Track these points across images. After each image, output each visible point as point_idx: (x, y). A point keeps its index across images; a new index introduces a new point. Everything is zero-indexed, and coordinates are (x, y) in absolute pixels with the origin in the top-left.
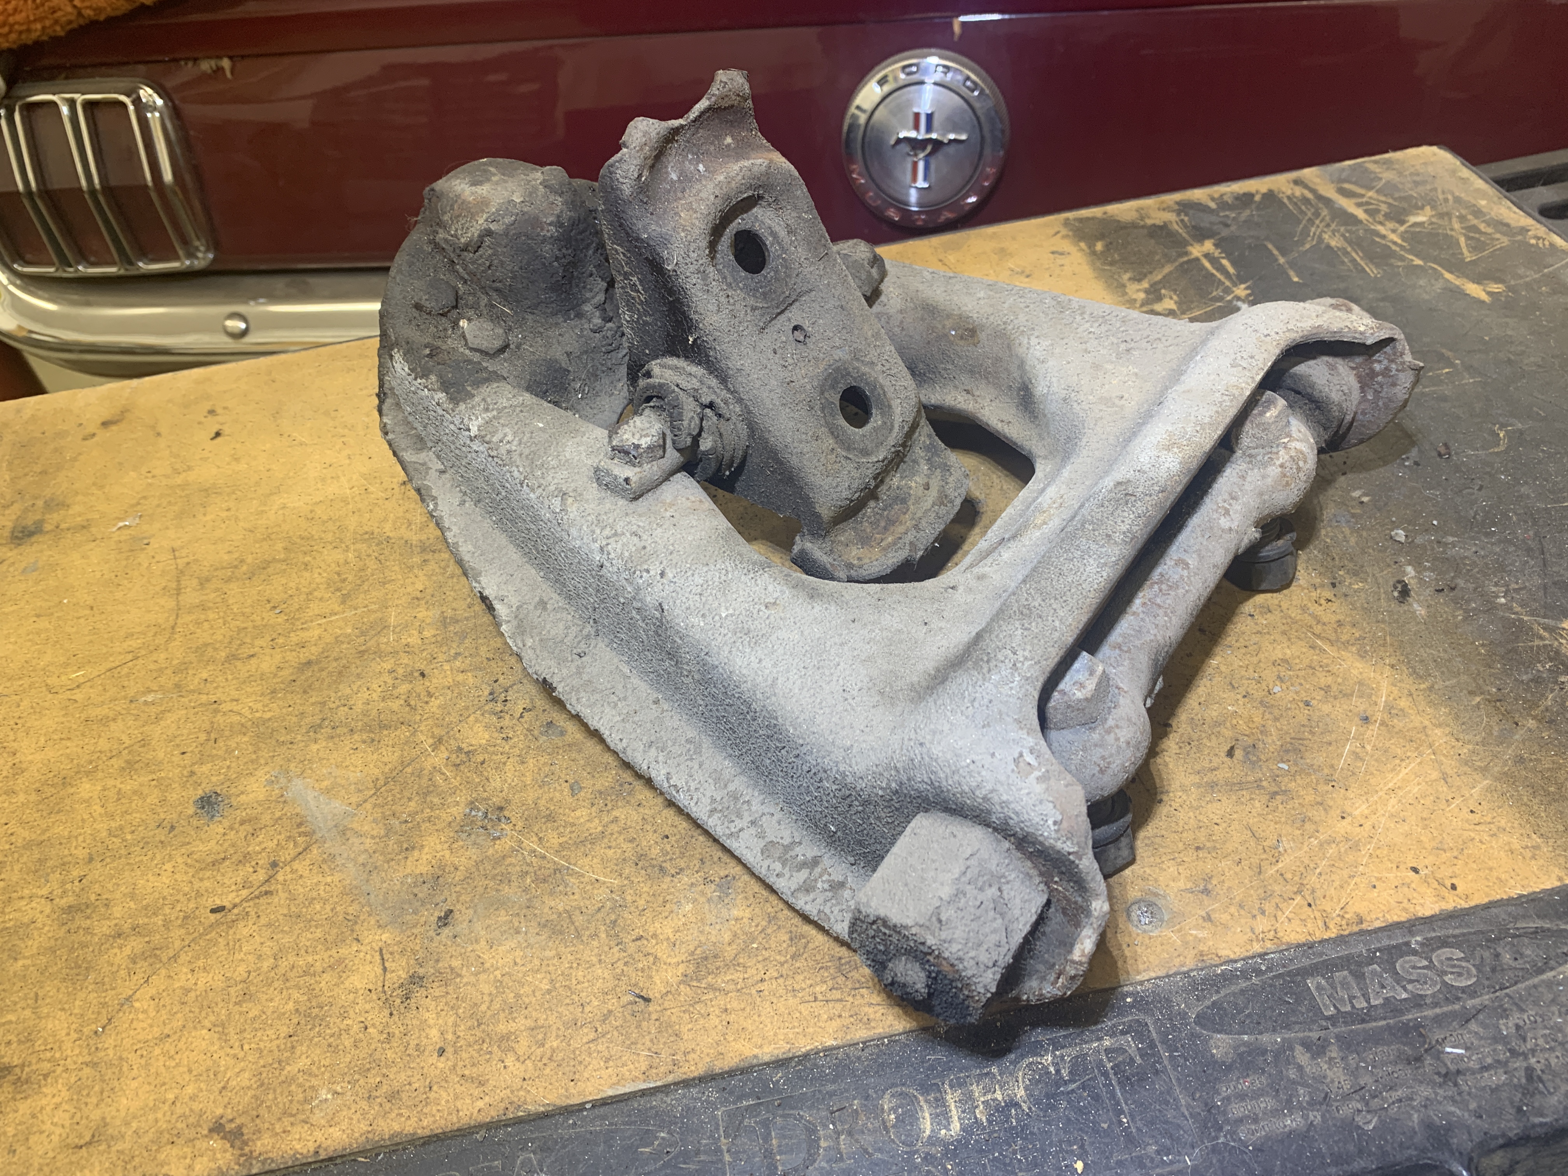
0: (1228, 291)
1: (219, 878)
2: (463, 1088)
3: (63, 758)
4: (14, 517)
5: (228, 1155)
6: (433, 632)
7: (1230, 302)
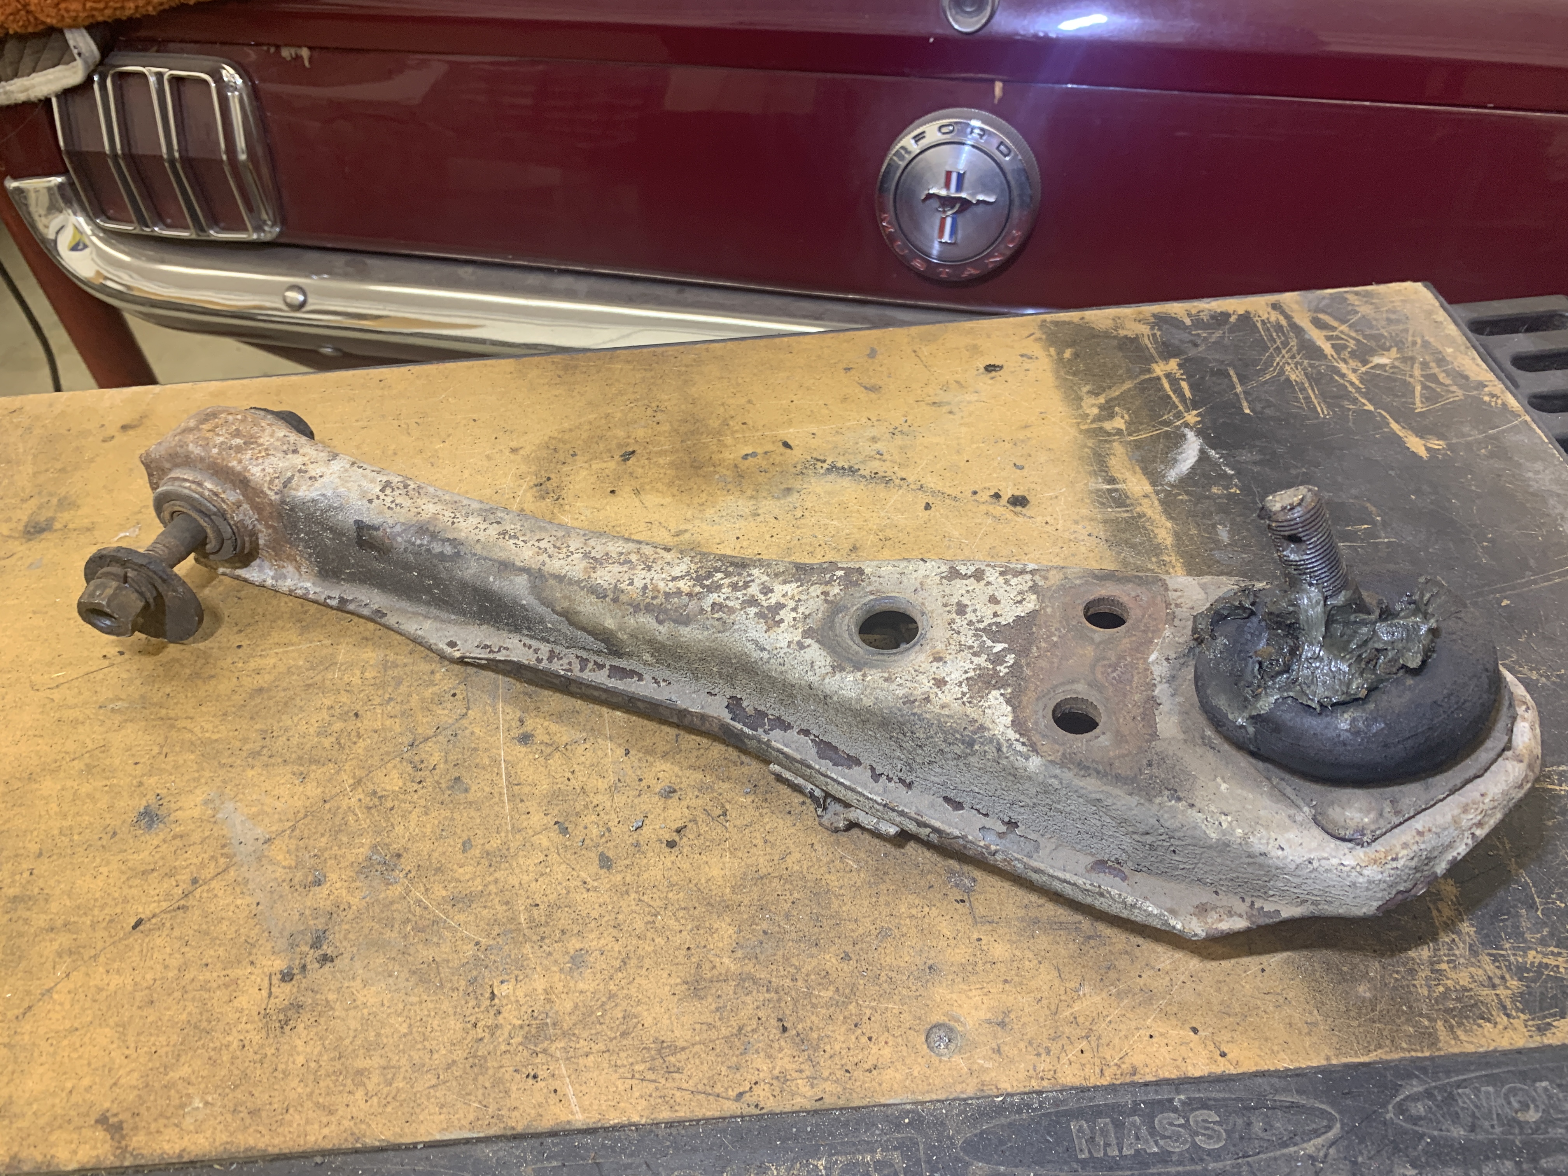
0: (1179, 415)
1: (145, 887)
2: (315, 1115)
3: (33, 755)
4: (30, 512)
5: (107, 1146)
6: (374, 674)
7: (1178, 427)
